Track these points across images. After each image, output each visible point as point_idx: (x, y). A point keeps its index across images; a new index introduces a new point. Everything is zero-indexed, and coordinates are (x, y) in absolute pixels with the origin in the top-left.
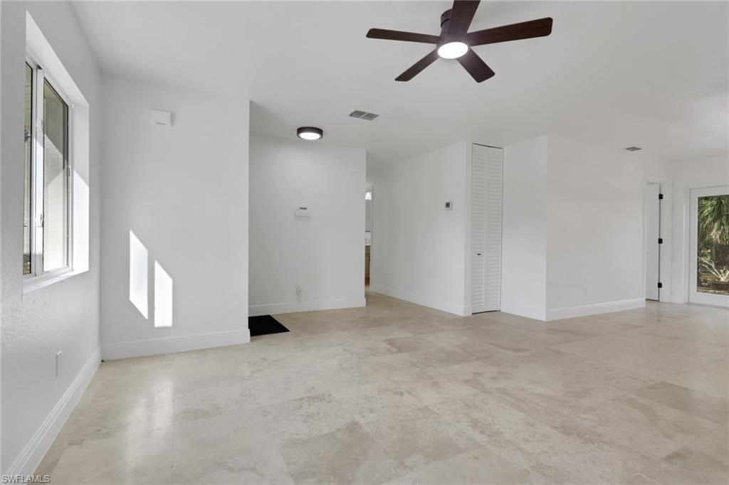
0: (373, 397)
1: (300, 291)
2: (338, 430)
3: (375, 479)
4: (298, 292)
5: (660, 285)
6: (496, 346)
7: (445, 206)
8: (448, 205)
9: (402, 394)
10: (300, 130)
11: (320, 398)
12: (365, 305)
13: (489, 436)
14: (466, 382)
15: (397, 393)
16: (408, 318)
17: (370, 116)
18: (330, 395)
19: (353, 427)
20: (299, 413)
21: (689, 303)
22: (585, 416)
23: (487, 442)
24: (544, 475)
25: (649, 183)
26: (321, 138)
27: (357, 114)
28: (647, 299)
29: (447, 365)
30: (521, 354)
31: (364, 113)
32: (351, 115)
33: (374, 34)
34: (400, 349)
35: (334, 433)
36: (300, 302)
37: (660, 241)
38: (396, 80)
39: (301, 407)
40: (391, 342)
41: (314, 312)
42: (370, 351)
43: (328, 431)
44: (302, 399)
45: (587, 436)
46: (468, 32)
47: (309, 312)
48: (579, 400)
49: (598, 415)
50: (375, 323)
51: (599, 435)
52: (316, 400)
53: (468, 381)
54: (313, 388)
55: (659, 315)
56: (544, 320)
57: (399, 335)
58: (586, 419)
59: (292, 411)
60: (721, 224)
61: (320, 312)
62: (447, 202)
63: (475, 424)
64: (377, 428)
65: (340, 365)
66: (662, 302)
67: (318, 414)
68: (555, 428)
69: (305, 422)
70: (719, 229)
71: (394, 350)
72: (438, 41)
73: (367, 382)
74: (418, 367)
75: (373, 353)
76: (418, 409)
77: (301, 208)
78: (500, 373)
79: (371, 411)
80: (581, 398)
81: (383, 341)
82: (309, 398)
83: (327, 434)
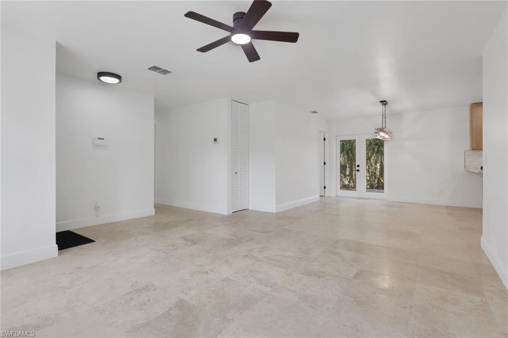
0: (187, 279)
1: (98, 207)
2: (170, 309)
3: (211, 334)
4: (97, 208)
5: (325, 188)
6: (254, 231)
7: (213, 140)
8: (215, 140)
9: (207, 273)
10: (101, 74)
11: (146, 288)
12: (154, 214)
13: (271, 287)
14: (245, 256)
15: (204, 273)
16: (190, 220)
17: (165, 72)
18: (153, 284)
19: (181, 304)
20: (133, 304)
21: (337, 196)
22: (313, 264)
23: (271, 291)
24: (306, 301)
25: (320, 132)
26: (120, 82)
27: (155, 68)
28: (320, 196)
29: (230, 248)
30: (269, 234)
31: (161, 69)
32: (150, 69)
33: (191, 15)
34: (194, 242)
35: (168, 311)
36: (98, 216)
37: (325, 163)
38: (197, 50)
39: (132, 299)
40: (184, 238)
41: (112, 223)
42: (171, 247)
43: (162, 312)
44: (130, 293)
45: (318, 275)
46: (253, 30)
47: (107, 224)
48: (308, 255)
49: (319, 262)
50: (167, 226)
51: (324, 273)
52: (143, 291)
53: (246, 256)
54: (136, 282)
55: (325, 204)
56: (275, 212)
57: (189, 232)
58: (315, 265)
59: (125, 304)
60: (344, 154)
61: (117, 223)
62: (215, 138)
63: (260, 281)
64: (199, 300)
65: (152, 261)
66: (326, 197)
67: (149, 301)
68: (302, 274)
69: (140, 309)
70: (343, 157)
71: (189, 243)
72: (233, 31)
73: (178, 270)
74: (211, 252)
75: (175, 248)
76: (223, 281)
77: (99, 139)
78: (263, 248)
79: (190, 289)
80: (308, 254)
81: (178, 238)
82: (136, 290)
83: (163, 314)
